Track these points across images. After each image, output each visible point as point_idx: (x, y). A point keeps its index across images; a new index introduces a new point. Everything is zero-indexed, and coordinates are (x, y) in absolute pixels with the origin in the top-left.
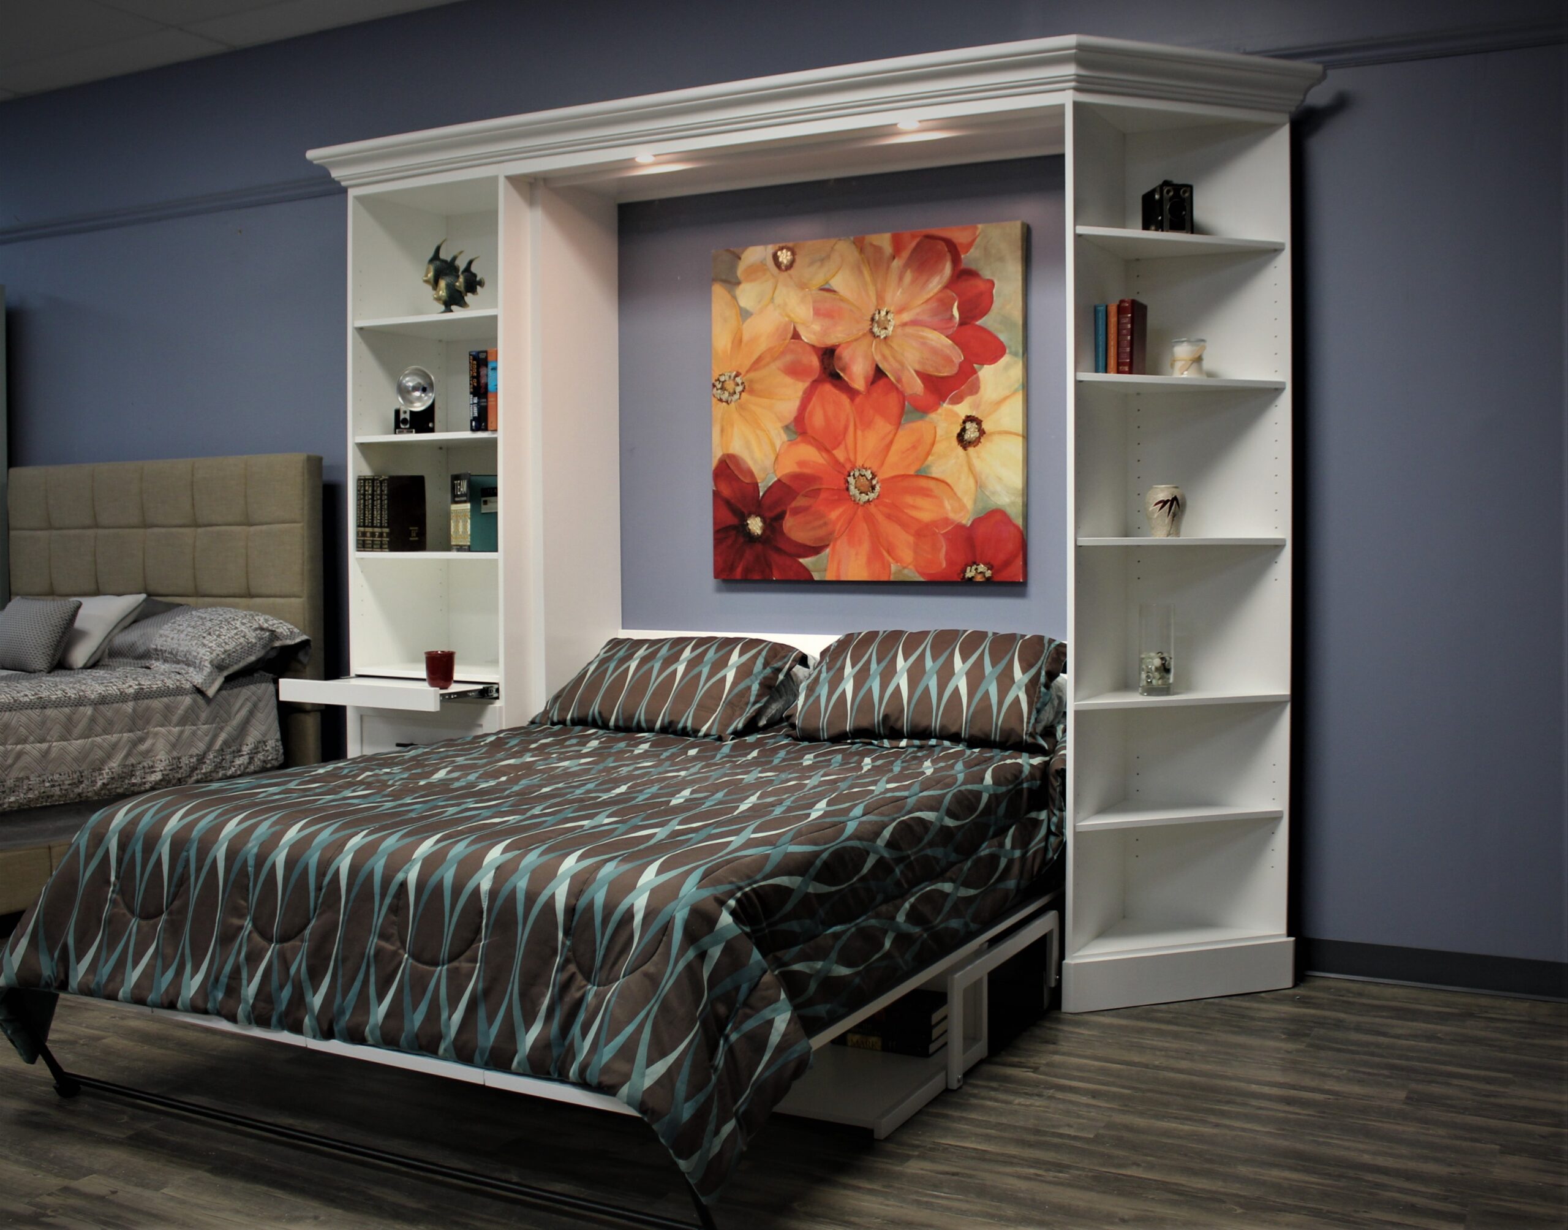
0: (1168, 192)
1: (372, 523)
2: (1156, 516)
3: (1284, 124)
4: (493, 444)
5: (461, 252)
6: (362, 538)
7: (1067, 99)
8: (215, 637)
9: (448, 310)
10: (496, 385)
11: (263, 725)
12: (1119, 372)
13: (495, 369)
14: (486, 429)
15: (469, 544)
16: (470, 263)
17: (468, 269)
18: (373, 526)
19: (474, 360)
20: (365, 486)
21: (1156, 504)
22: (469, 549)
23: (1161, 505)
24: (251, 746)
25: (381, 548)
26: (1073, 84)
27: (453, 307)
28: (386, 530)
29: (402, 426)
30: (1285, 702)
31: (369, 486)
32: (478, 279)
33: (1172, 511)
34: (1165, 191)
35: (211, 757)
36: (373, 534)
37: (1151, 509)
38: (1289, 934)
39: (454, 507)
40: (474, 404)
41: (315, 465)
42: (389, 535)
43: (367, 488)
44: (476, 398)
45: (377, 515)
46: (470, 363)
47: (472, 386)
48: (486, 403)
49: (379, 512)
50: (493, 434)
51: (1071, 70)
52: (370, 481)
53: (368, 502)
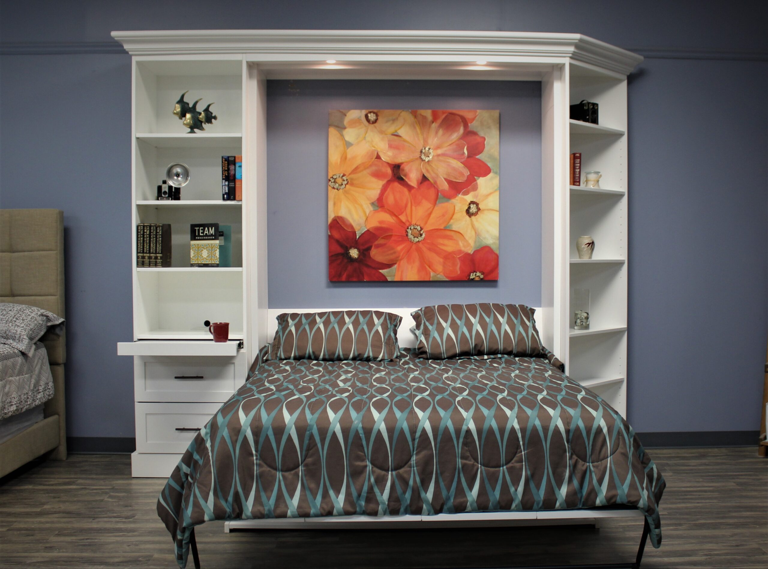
0: (591, 106)
1: (149, 251)
2: (585, 250)
3: (624, 80)
4: (239, 208)
5: (201, 99)
6: (142, 260)
7: (566, 61)
9: (192, 132)
10: (242, 176)
11: (46, 373)
12: (574, 185)
13: (241, 166)
14: (234, 199)
15: (218, 263)
16: (209, 106)
17: (207, 110)
18: (150, 253)
19: (225, 160)
21: (586, 244)
22: (217, 266)
23: (588, 245)
24: (43, 387)
25: (156, 265)
26: (570, 55)
27: (196, 130)
28: (161, 255)
29: (163, 196)
30: (625, 331)
31: (147, 230)
32: (213, 115)
33: (592, 248)
37: (583, 247)
40: (225, 185)
41: (62, 216)
42: (161, 258)
43: (145, 231)
44: (227, 182)
45: (153, 246)
46: (222, 162)
47: (224, 175)
48: (234, 186)
49: (155, 245)
50: (239, 202)
51: (572, 49)
52: (148, 227)
53: (147, 239)
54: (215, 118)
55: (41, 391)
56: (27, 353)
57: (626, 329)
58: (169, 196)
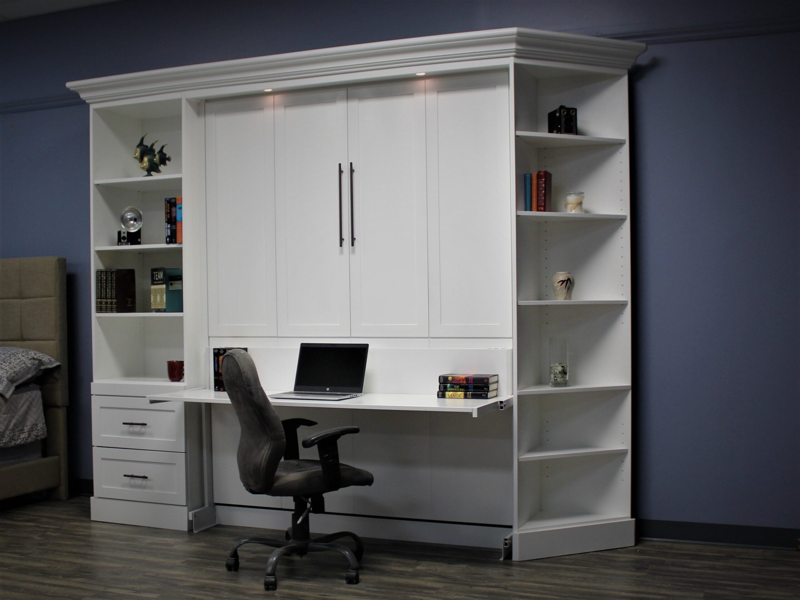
0: (564, 112)
1: (106, 296)
2: (558, 289)
3: (625, 75)
4: (180, 251)
5: (157, 141)
6: (100, 305)
7: (510, 62)
8: (8, 364)
9: (149, 174)
10: (182, 217)
11: (36, 415)
12: (538, 210)
13: (181, 208)
14: (175, 242)
15: (165, 308)
16: (163, 147)
17: (161, 151)
18: (106, 298)
19: (168, 202)
20: (101, 275)
21: (558, 283)
22: (165, 311)
23: (561, 283)
24: (29, 427)
25: (112, 311)
26: (514, 54)
27: (152, 173)
28: (115, 300)
29: (122, 241)
30: (628, 390)
31: (104, 275)
32: (167, 157)
33: (567, 286)
34: (562, 112)
35: (8, 433)
36: (106, 303)
37: (556, 285)
38: (632, 517)
39: (153, 287)
40: (168, 228)
41: (62, 263)
42: (116, 303)
43: (102, 276)
44: (169, 225)
45: (109, 292)
46: (165, 205)
47: (167, 218)
48: (175, 228)
49: (110, 290)
50: (180, 245)
51: (513, 46)
52: (105, 272)
53: (103, 284)
54: (169, 159)
55: (26, 431)
56: (4, 394)
57: (630, 388)
58: (128, 241)
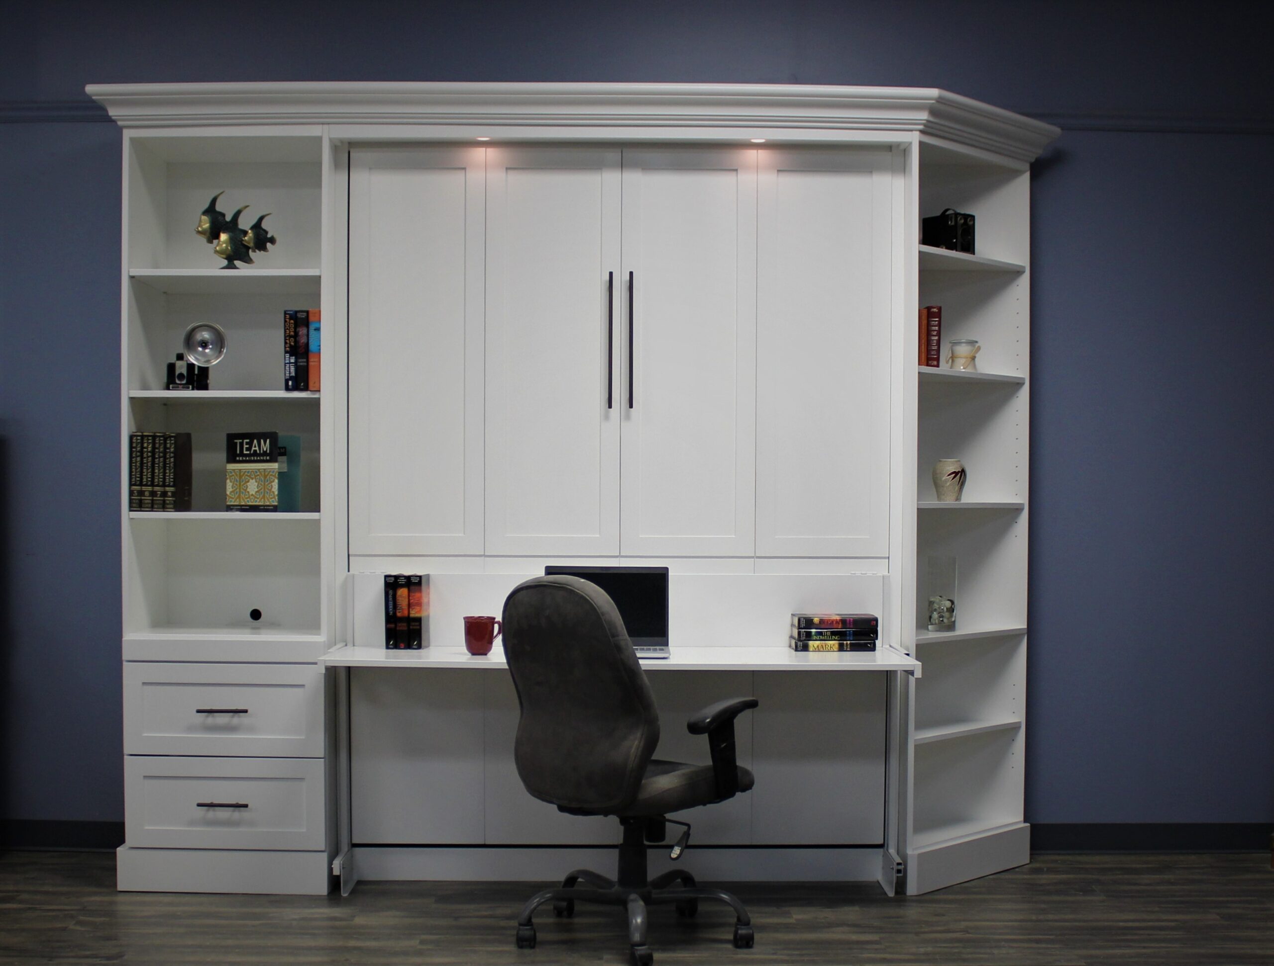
0: (961, 219)
1: (155, 481)
2: (948, 484)
3: (1024, 172)
4: (314, 406)
5: (247, 207)
6: (139, 498)
7: (914, 139)
9: (231, 266)
10: (320, 346)
12: (928, 365)
13: (318, 329)
14: (306, 388)
15: (276, 504)
16: (261, 219)
17: (257, 227)
18: (153, 485)
19: (291, 318)
20: (142, 443)
21: (949, 475)
22: (275, 509)
23: (953, 475)
25: (164, 507)
26: (921, 127)
27: (237, 263)
28: (172, 489)
29: (178, 382)
30: (1023, 634)
31: (148, 443)
32: (269, 236)
33: (961, 481)
34: (959, 219)
36: (153, 494)
37: (944, 478)
38: (1025, 821)
39: (231, 466)
40: (290, 363)
42: (173, 493)
43: (145, 445)
44: (294, 357)
45: (159, 473)
46: (285, 321)
47: (288, 345)
48: (305, 364)
49: (161, 471)
50: (314, 394)
51: (924, 116)
52: (150, 438)
53: (148, 460)
54: (272, 241)
57: (1025, 632)
58: (188, 383)
